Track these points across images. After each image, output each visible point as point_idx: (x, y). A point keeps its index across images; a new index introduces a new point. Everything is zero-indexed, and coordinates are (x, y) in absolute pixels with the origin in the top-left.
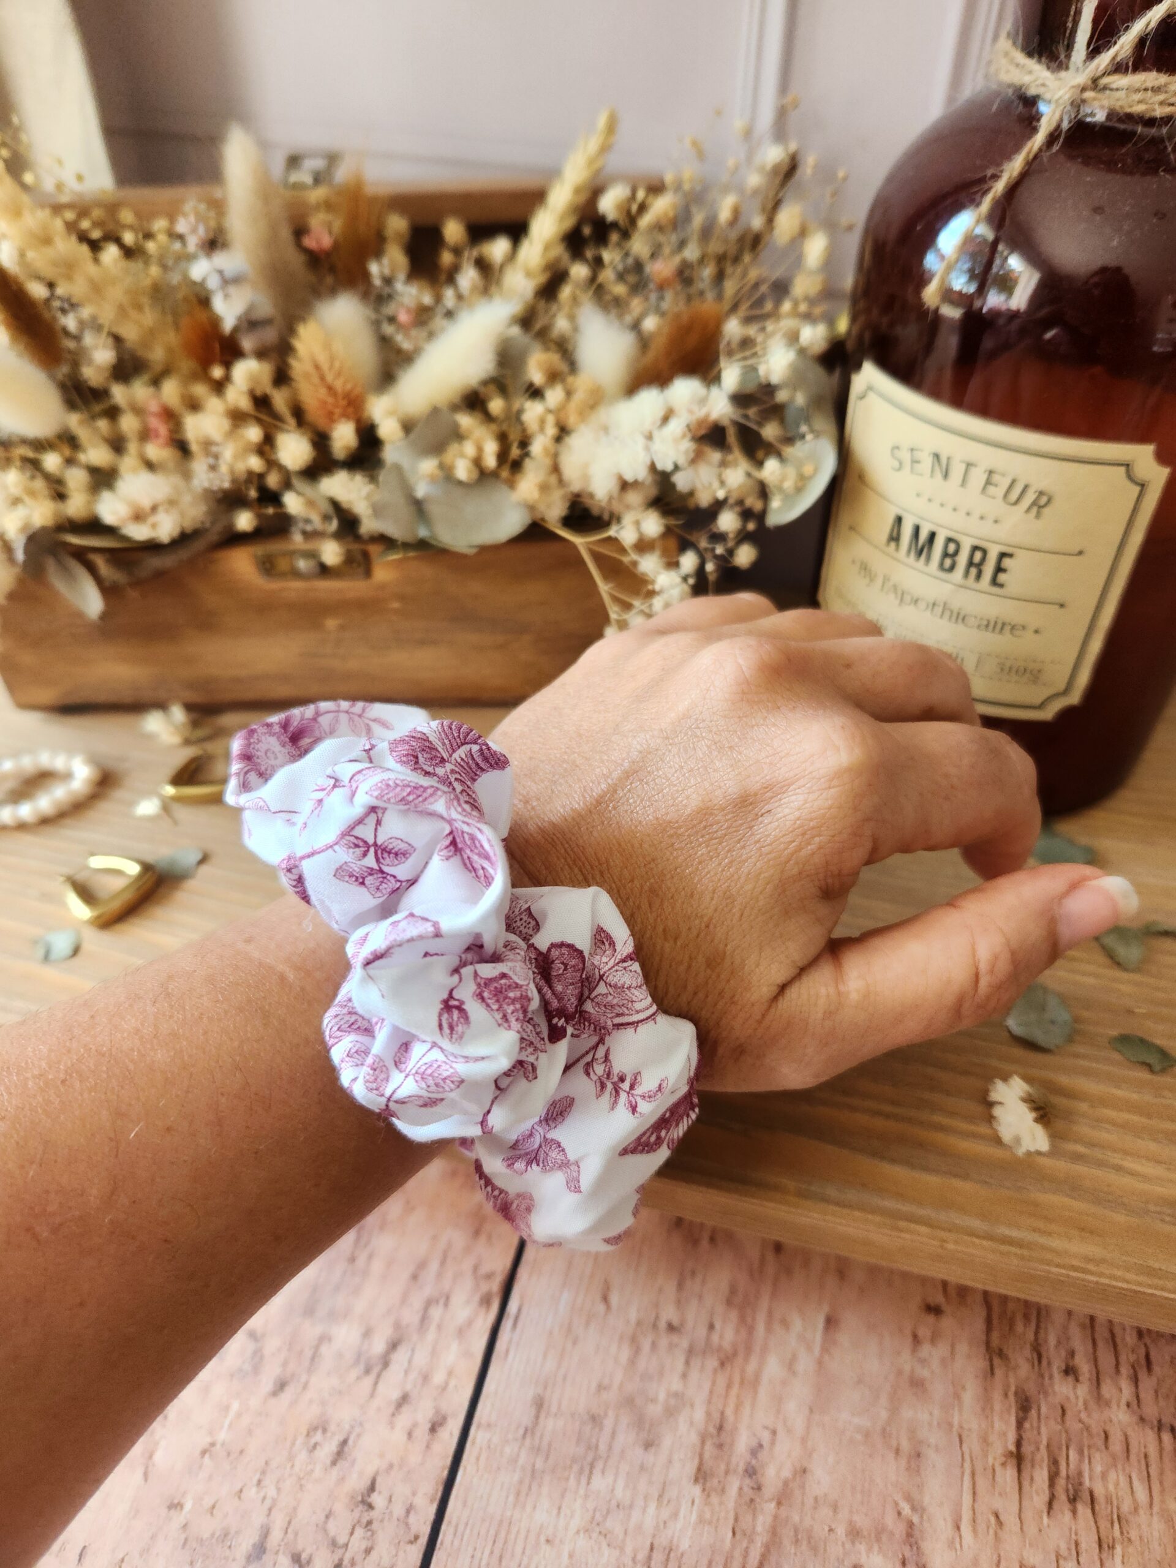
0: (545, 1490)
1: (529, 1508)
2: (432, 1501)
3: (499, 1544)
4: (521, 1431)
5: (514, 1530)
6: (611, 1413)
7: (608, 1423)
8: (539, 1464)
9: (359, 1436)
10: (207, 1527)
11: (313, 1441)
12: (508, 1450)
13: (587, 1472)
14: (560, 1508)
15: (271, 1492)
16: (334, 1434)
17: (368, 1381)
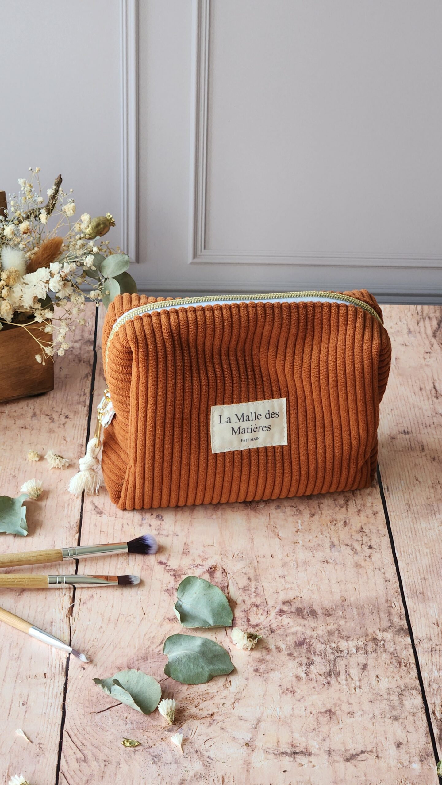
0: (422, 520)
1: (419, 524)
2: (385, 528)
3: (413, 533)
4: (406, 511)
5: (417, 530)
6: (434, 503)
7: (435, 505)
8: (416, 516)
9: (349, 520)
10: (311, 545)
11: (334, 523)
12: (404, 515)
13: (434, 515)
14: (429, 523)
15: (328, 535)
16: (340, 521)
17: (344, 510)
